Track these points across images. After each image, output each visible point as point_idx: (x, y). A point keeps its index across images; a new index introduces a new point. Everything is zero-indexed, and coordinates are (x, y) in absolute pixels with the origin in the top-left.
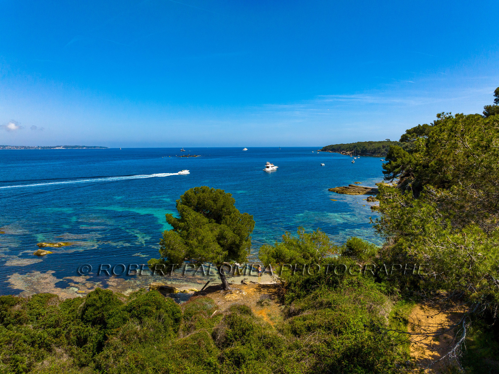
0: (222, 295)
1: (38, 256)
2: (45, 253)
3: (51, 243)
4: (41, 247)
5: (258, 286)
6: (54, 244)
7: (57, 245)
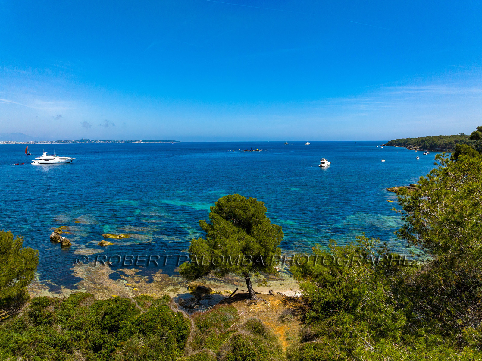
0: (247, 305)
1: (101, 246)
2: (107, 244)
3: (114, 235)
4: (106, 238)
5: (285, 299)
6: (116, 235)
7: (118, 237)
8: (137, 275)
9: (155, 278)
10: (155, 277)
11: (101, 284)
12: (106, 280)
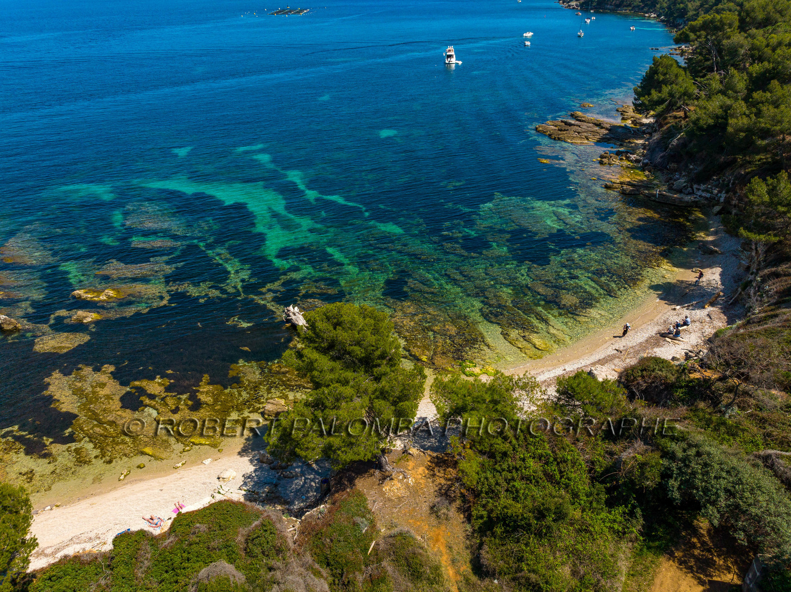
0: (378, 481)
5: (430, 461)
8: (169, 394)
9: (203, 398)
10: (202, 393)
11: (112, 423)
12: (119, 413)
